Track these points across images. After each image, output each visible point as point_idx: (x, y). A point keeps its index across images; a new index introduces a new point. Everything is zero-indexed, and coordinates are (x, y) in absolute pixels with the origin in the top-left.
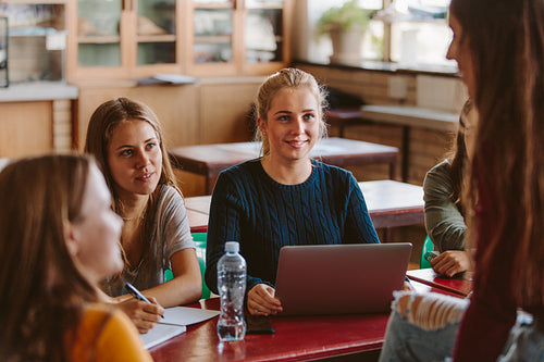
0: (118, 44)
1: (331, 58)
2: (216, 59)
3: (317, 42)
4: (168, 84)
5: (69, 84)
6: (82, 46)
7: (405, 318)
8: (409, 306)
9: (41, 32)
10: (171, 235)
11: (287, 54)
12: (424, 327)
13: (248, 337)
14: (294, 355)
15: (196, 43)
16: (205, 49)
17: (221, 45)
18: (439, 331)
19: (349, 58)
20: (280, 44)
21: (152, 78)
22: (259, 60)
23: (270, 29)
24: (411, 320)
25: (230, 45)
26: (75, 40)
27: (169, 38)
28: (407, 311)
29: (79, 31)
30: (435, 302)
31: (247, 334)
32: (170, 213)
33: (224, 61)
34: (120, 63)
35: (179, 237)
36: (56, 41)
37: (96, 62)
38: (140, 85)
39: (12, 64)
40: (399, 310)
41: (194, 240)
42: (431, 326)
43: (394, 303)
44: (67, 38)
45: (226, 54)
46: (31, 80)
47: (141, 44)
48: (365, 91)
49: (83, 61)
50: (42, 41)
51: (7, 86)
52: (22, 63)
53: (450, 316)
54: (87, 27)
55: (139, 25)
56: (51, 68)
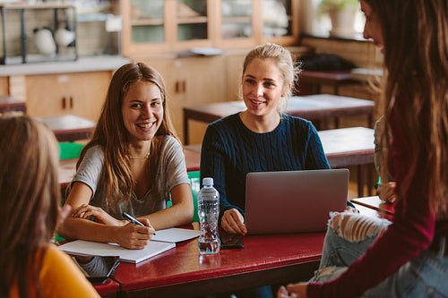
0: (162, 26)
1: (330, 32)
2: (240, 35)
3: (319, 20)
4: (202, 56)
5: (125, 57)
6: (135, 27)
7: (336, 233)
8: (340, 224)
9: (101, 17)
10: (172, 173)
11: (296, 30)
12: (350, 240)
13: (222, 251)
14: (255, 265)
15: (223, 23)
16: (231, 27)
17: (245, 24)
18: (360, 242)
19: (344, 32)
20: (290, 22)
21: (189, 52)
22: (274, 35)
23: (283, 11)
24: (341, 235)
25: (250, 24)
26: (129, 23)
27: (202, 20)
28: (338, 227)
29: (132, 17)
30: (359, 221)
31: (221, 249)
32: (171, 157)
33: (246, 36)
34: (164, 40)
35: (177, 175)
36: (114, 24)
37: (146, 40)
38: (180, 57)
39: (79, 43)
40: (333, 226)
41: (190, 178)
42: (355, 239)
43: (329, 221)
44: (123, 21)
45: (248, 31)
46: (96, 55)
47: (182, 25)
48: (356, 58)
49: (136, 39)
50: (103, 24)
51: (75, 60)
52: (88, 42)
53: (369, 231)
54: (138, 13)
55: (178, 10)
56: (111, 45)
